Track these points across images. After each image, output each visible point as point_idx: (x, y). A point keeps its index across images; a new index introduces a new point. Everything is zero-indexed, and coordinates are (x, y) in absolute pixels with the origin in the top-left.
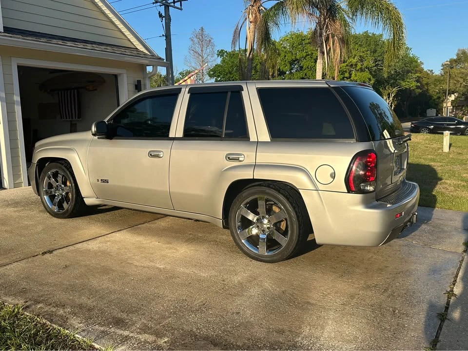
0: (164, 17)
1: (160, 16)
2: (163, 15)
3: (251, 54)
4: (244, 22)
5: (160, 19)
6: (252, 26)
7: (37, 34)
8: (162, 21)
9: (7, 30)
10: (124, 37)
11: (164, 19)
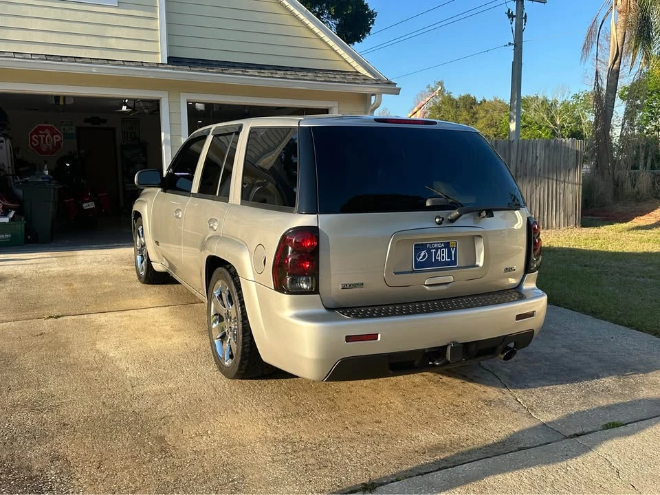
0: (515, 16)
1: (510, 15)
2: (514, 14)
3: (616, 62)
4: (607, 14)
5: (509, 21)
6: (621, 18)
7: (212, 63)
8: (511, 23)
9: (173, 61)
10: (338, 58)
11: (514, 19)
